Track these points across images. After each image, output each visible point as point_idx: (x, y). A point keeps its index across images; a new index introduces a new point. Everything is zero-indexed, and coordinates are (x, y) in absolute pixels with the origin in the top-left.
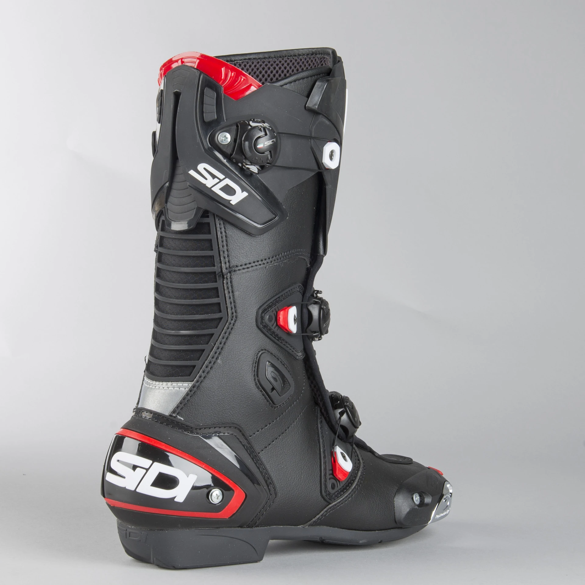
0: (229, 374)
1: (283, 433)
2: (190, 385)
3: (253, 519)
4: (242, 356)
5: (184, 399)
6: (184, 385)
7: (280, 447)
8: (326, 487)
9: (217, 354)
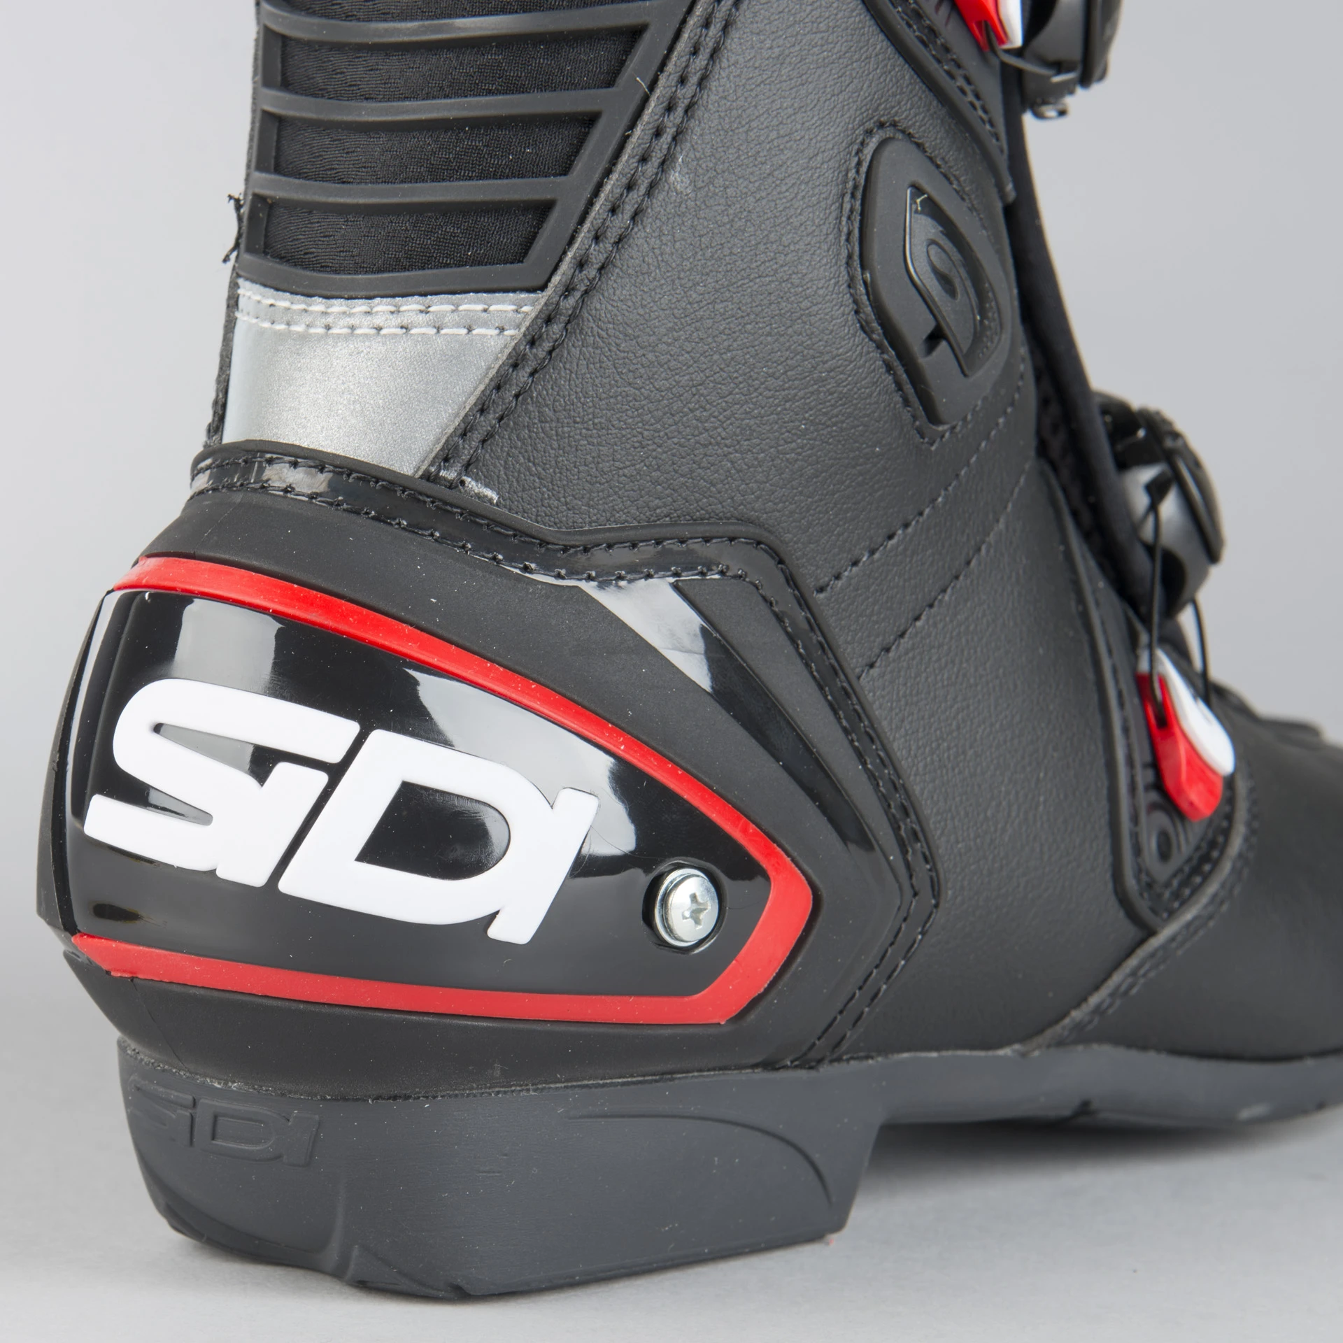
0: (727, 252)
1: (957, 577)
2: (525, 309)
3: (830, 1025)
4: (788, 153)
5: (498, 388)
6: (492, 308)
7: (946, 647)
8: (1137, 850)
9: (666, 138)
